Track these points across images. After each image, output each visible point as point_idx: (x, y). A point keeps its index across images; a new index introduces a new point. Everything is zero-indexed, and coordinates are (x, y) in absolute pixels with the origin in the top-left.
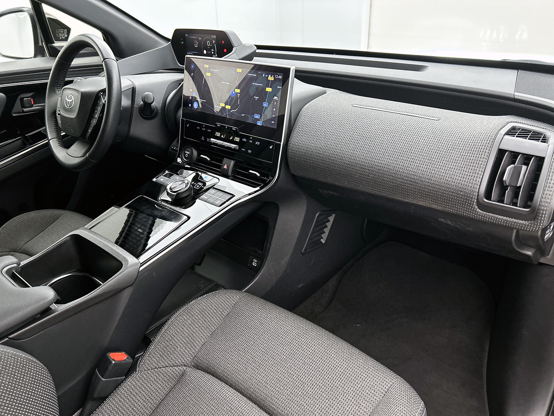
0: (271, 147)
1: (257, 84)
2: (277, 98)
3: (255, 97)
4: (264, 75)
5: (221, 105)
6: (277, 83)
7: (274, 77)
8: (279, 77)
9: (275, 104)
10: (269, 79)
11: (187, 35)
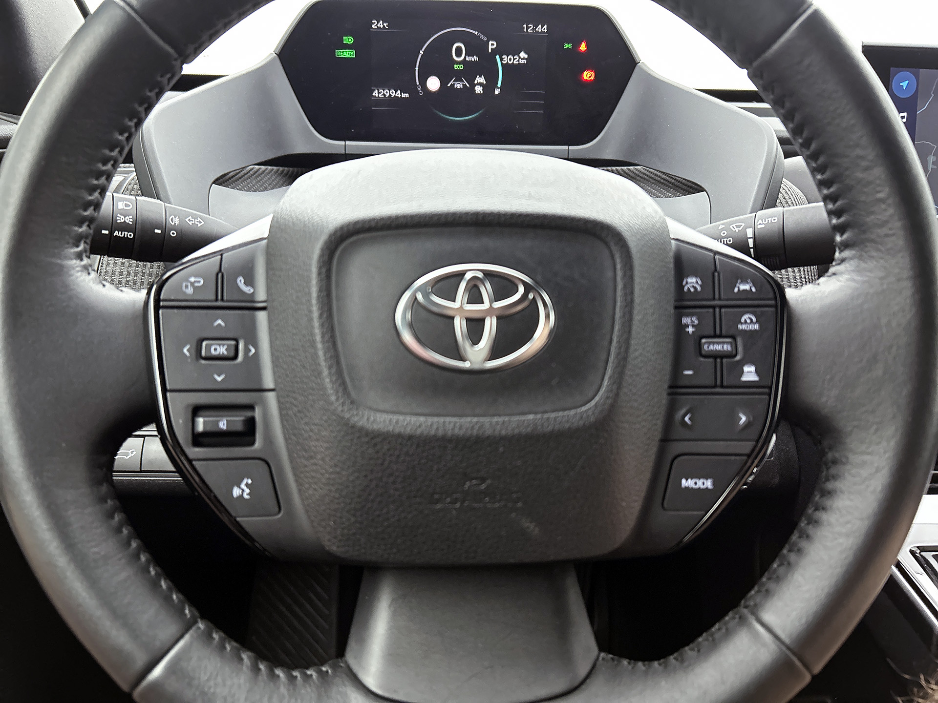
11: (381, 25)
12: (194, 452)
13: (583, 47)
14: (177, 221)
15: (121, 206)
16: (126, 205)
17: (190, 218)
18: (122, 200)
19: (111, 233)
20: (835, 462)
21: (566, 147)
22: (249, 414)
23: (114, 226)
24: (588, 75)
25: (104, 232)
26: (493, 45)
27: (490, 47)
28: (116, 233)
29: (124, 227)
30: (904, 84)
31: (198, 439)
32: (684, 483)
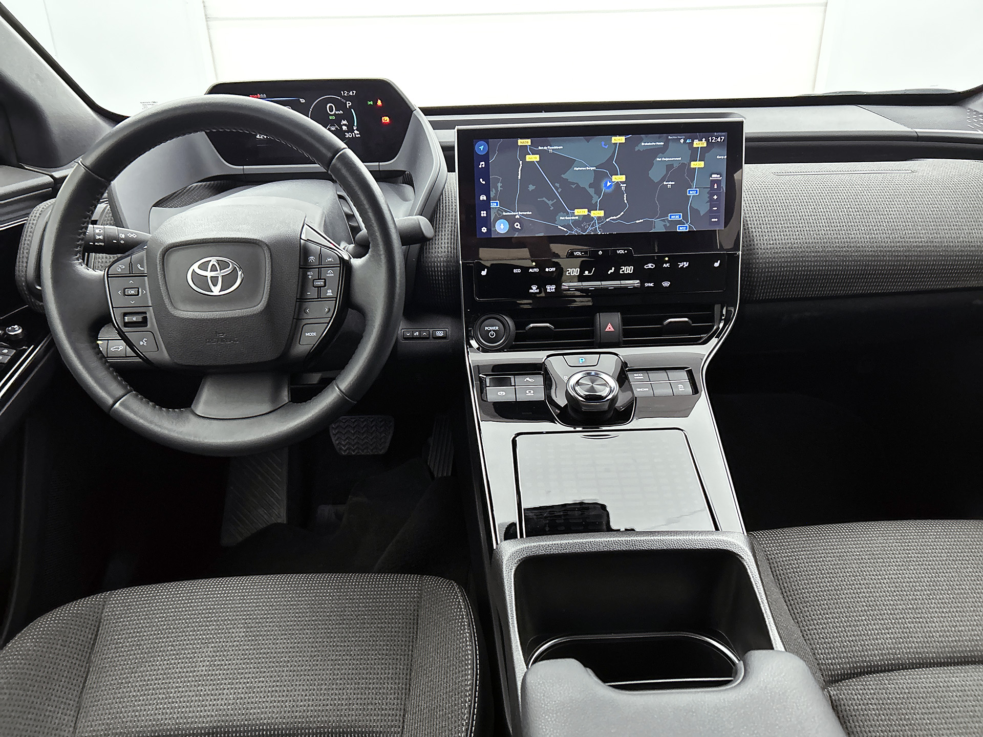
0: (717, 265)
1: (667, 159)
2: (719, 176)
3: (665, 183)
4: (682, 141)
5: (576, 214)
6: (714, 150)
7: (707, 140)
8: (719, 140)
9: (716, 187)
10: (695, 146)
12: (124, 329)
13: (379, 103)
14: (123, 236)
15: (97, 231)
16: (100, 231)
17: (130, 234)
18: (97, 228)
19: (94, 243)
21: (378, 163)
22: (145, 315)
23: (95, 240)
24: (386, 119)
25: (91, 243)
28: (96, 244)
29: (99, 240)
30: (482, 148)
31: (126, 325)
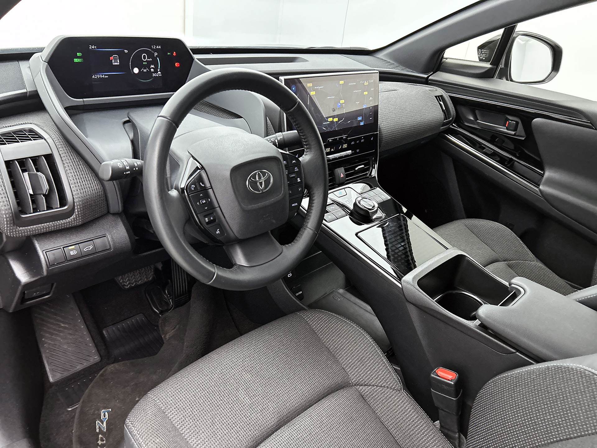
2: (372, 98)
3: (356, 103)
5: (329, 121)
11: (93, 47)
12: (207, 226)
13: (174, 54)
20: (313, 194)
24: (178, 64)
26: (156, 54)
27: (155, 55)
32: (293, 205)
